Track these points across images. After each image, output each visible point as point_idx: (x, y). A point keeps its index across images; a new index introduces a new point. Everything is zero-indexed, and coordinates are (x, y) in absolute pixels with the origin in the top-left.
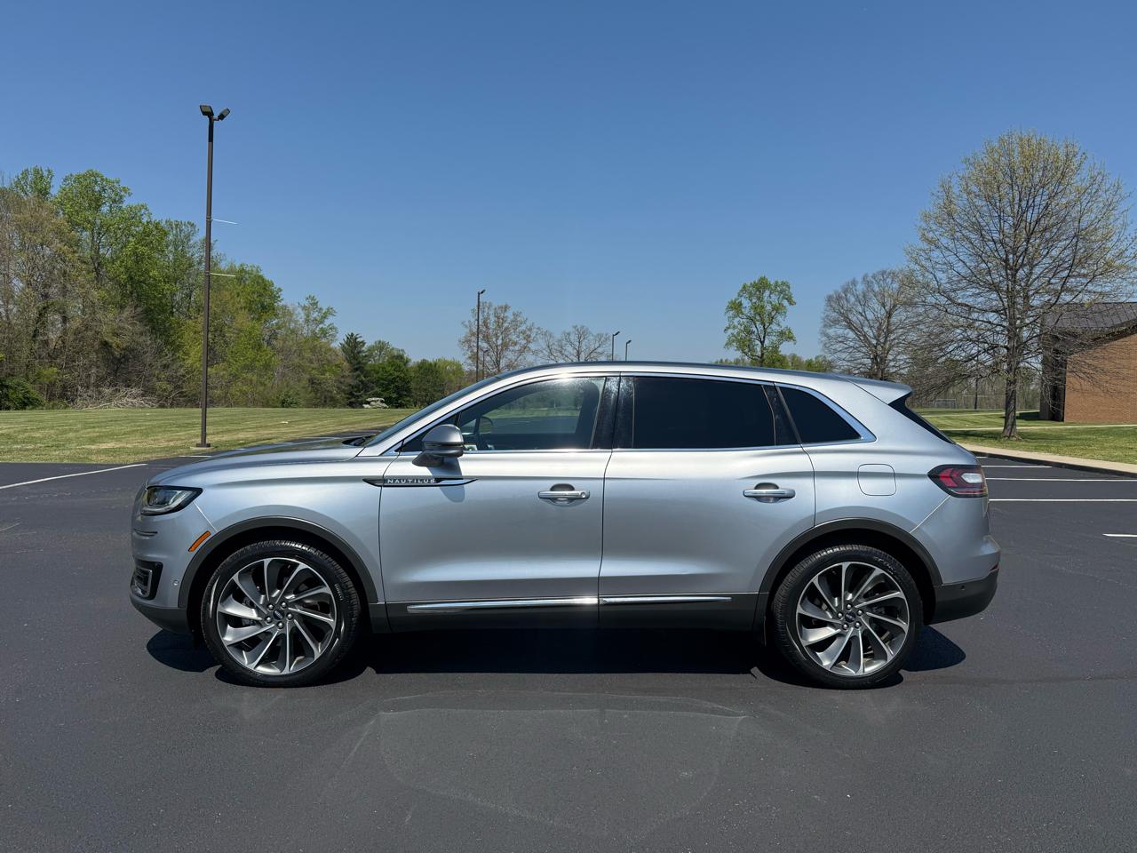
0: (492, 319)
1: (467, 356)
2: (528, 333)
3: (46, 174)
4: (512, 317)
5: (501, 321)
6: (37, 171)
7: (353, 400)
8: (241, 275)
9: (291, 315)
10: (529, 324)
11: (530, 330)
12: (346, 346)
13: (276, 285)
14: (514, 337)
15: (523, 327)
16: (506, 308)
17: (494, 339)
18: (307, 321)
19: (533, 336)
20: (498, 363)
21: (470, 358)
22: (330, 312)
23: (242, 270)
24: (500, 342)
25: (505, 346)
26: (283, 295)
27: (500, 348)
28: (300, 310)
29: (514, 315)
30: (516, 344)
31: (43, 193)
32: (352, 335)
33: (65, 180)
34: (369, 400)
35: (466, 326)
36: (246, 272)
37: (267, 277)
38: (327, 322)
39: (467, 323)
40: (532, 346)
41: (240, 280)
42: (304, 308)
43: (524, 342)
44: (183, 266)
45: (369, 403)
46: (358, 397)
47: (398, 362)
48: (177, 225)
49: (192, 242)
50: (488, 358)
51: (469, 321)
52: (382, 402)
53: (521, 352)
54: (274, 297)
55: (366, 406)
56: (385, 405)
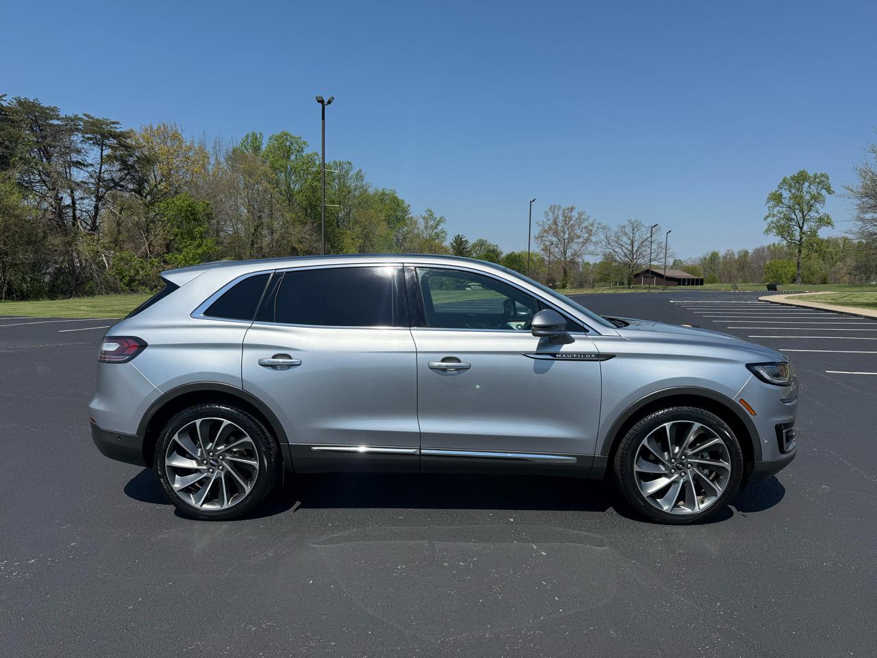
0: (561, 218)
1: (540, 248)
2: (590, 228)
3: (259, 136)
4: (577, 216)
5: (568, 219)
6: (253, 135)
7: (459, 284)
8: (382, 198)
9: (416, 223)
10: (591, 220)
11: (592, 225)
12: (455, 244)
13: (407, 203)
14: (578, 232)
15: (586, 224)
16: (572, 209)
17: (562, 234)
18: (426, 227)
19: (593, 231)
20: (565, 252)
21: (542, 250)
22: (441, 220)
23: (383, 194)
24: (566, 236)
25: (571, 239)
26: (411, 209)
27: (566, 241)
28: (421, 220)
29: (579, 213)
30: (579, 237)
31: (257, 149)
32: (459, 236)
33: (270, 139)
34: (469, 284)
35: (540, 225)
36: (386, 195)
37: (400, 196)
38: (440, 228)
39: (541, 223)
40: (594, 239)
41: (382, 200)
42: (424, 218)
43: (586, 235)
44: (345, 193)
45: (470, 286)
46: (462, 282)
47: (491, 255)
48: (340, 165)
49: (350, 176)
50: (557, 250)
51: (543, 221)
52: (479, 286)
53: (584, 243)
54: (405, 211)
55: (467, 289)
56: (481, 288)
